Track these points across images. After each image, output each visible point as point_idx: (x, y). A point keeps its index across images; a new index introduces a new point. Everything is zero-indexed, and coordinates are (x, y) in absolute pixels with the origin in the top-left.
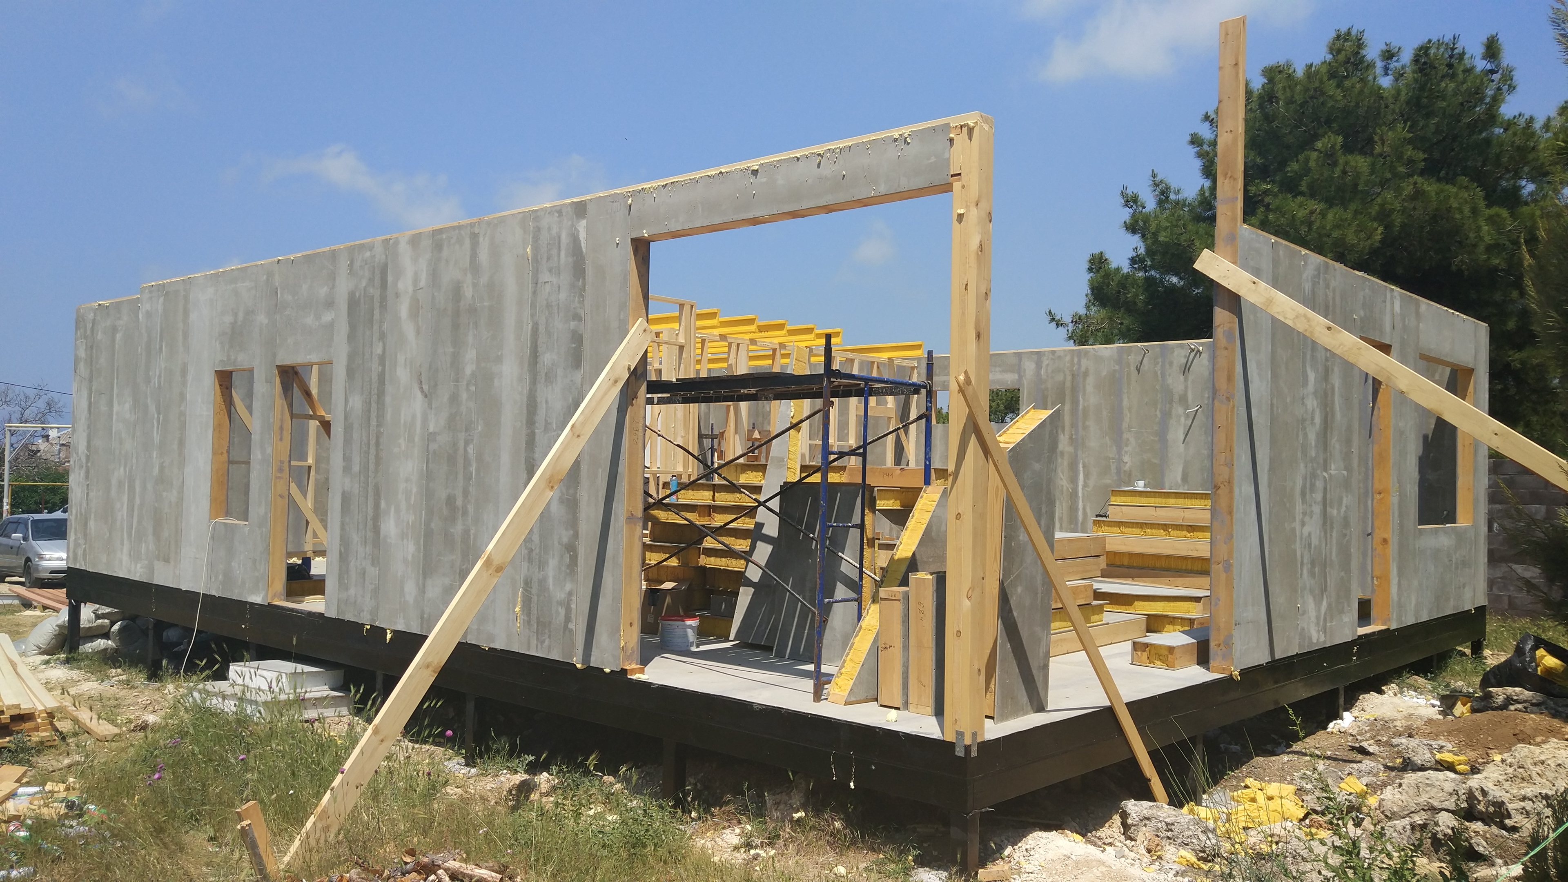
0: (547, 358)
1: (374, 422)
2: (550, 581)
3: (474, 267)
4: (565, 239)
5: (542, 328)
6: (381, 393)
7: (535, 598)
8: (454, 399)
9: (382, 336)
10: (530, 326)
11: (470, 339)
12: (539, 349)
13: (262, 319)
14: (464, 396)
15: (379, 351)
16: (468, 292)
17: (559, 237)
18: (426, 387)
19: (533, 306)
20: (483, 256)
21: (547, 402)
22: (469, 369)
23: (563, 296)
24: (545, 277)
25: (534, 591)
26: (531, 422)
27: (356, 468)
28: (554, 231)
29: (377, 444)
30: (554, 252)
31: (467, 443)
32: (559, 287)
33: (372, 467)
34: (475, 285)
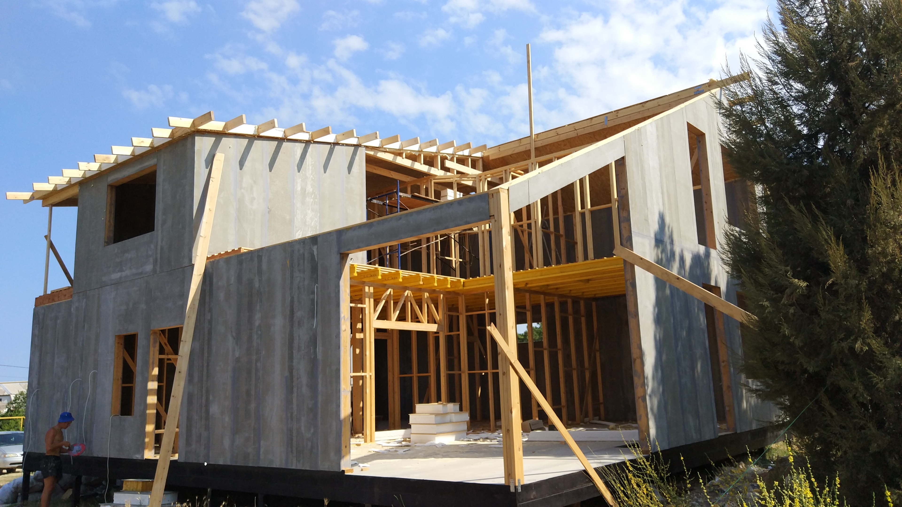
0: (299, 314)
1: (206, 355)
2: (303, 428)
3: (260, 272)
4: (306, 255)
5: (296, 299)
6: (210, 340)
7: (294, 439)
8: (250, 339)
9: (210, 310)
10: (290, 299)
11: (258, 308)
12: (295, 310)
13: (143, 306)
14: (255, 337)
15: (209, 318)
16: (257, 285)
17: (304, 255)
18: (234, 334)
19: (291, 289)
20: (264, 266)
21: (299, 336)
22: (257, 323)
23: (306, 283)
24: (297, 274)
25: (294, 434)
26: (291, 347)
27: (196, 379)
28: (301, 252)
29: (208, 366)
30: (302, 262)
31: (257, 361)
32: (304, 278)
33: (205, 378)
34: (260, 281)
